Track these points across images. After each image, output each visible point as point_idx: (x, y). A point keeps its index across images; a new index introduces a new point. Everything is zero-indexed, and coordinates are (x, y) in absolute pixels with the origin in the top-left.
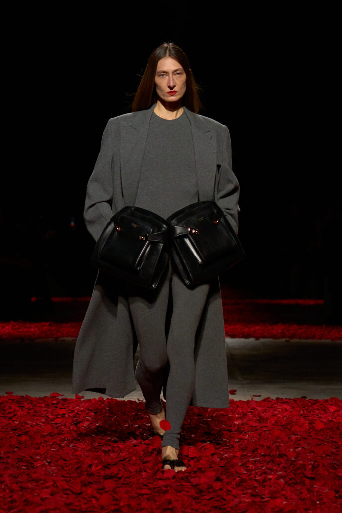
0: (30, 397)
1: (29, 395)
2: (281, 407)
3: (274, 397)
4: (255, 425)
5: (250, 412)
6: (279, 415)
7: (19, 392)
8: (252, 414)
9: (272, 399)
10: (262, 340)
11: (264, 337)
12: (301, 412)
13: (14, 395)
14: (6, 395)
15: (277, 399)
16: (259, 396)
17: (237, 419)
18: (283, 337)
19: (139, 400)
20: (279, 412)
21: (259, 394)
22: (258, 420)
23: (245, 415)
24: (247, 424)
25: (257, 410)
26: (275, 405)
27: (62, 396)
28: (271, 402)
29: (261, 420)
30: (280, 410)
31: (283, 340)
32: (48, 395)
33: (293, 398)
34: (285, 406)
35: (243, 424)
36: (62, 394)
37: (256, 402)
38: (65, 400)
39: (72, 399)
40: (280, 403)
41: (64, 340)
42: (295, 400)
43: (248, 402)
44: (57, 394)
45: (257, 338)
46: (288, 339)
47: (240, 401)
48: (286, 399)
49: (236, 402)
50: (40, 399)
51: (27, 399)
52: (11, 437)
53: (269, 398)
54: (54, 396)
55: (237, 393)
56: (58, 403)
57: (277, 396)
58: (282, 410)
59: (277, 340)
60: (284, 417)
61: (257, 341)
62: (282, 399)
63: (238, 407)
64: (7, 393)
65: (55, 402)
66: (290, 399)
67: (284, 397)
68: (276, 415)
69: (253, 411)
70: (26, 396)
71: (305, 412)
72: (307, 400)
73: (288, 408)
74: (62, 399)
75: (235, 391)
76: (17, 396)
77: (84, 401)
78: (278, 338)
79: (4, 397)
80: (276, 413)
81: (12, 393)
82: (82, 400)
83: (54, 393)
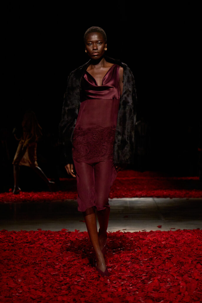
0: (50, 231)
1: (50, 230)
2: (186, 234)
3: (182, 229)
4: (173, 244)
5: (170, 237)
6: (186, 239)
7: (45, 229)
8: (171, 238)
9: (181, 230)
10: (173, 199)
11: (175, 197)
12: (198, 237)
13: (42, 230)
14: (38, 231)
15: (184, 230)
16: (174, 229)
17: (163, 241)
18: (185, 197)
19: (109, 232)
20: (185, 237)
21: (174, 227)
22: (175, 241)
23: (167, 239)
24: (169, 244)
25: (174, 236)
26: (183, 233)
27: (68, 230)
28: (180, 231)
29: (176, 241)
30: (186, 236)
31: (185, 199)
32: (60, 230)
33: (193, 229)
34: (188, 233)
35: (166, 244)
36: (68, 229)
37: (173, 232)
38: (70, 232)
39: (73, 232)
40: (186, 232)
41: (67, 201)
42: (194, 230)
43: (169, 232)
44: (65, 229)
45: (171, 198)
46: (188, 198)
47: (164, 232)
48: (189, 230)
49: (162, 232)
50: (56, 232)
51: (49, 232)
52: (41, 253)
53: (180, 229)
54: (64, 231)
55: (162, 227)
56: (66, 234)
57: (184, 228)
58: (187, 236)
59: (182, 199)
60: (188, 239)
61: (171, 199)
62: (187, 230)
63: (163, 234)
64: (38, 229)
65: (64, 234)
66: (191, 230)
67: (188, 229)
68: (184, 238)
69: (171, 236)
70: (49, 230)
71: (200, 236)
72: (200, 230)
73: (190, 234)
74: (68, 232)
75: (161, 226)
76: (43, 231)
77: (80, 233)
78: (183, 198)
79: (36, 231)
80: (184, 237)
81: (41, 229)
82: (79, 232)
83: (63, 229)
